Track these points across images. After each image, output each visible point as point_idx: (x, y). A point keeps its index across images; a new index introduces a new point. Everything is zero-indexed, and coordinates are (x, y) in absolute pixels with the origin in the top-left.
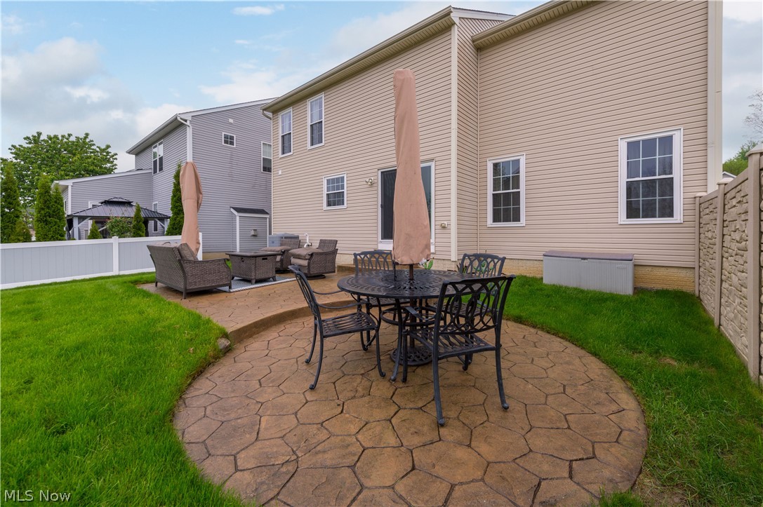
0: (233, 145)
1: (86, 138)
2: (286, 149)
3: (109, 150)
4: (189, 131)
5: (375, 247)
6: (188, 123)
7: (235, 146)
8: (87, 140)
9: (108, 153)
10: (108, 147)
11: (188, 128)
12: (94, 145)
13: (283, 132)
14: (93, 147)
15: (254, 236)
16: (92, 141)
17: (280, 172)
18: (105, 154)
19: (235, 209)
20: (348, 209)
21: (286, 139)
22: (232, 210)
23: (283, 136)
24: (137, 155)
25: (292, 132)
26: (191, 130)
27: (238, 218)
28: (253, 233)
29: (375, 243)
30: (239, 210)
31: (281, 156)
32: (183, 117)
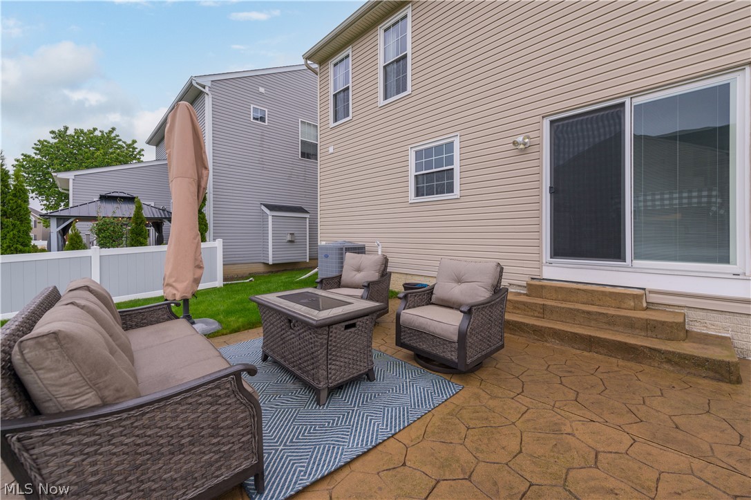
0: (264, 122)
1: (111, 132)
2: (341, 113)
3: (135, 145)
4: (208, 101)
5: (535, 273)
6: (207, 90)
7: (266, 124)
8: (113, 135)
9: (134, 148)
10: (134, 142)
11: (206, 95)
12: (120, 140)
13: (335, 90)
14: (119, 143)
15: (291, 242)
16: (118, 136)
17: (331, 150)
18: (131, 149)
19: (266, 206)
20: (463, 199)
21: (341, 98)
22: (263, 208)
23: (335, 96)
24: (157, 146)
25: (350, 85)
26: (211, 99)
27: (270, 218)
28: (289, 238)
29: (536, 264)
30: (272, 208)
31: (332, 125)
32: (199, 81)
